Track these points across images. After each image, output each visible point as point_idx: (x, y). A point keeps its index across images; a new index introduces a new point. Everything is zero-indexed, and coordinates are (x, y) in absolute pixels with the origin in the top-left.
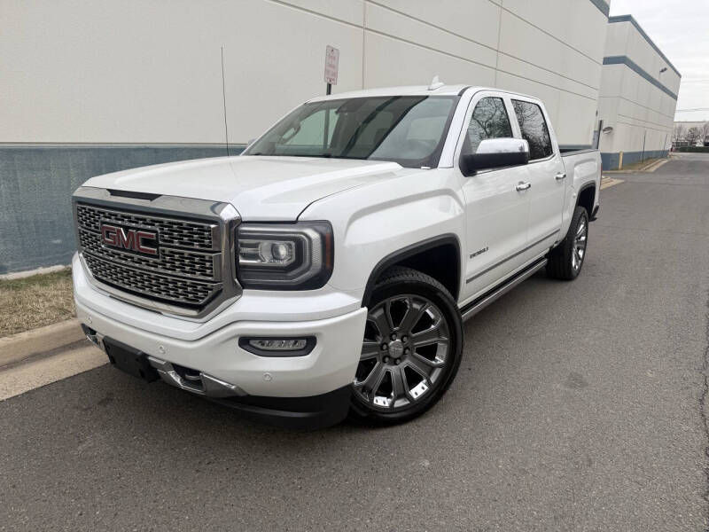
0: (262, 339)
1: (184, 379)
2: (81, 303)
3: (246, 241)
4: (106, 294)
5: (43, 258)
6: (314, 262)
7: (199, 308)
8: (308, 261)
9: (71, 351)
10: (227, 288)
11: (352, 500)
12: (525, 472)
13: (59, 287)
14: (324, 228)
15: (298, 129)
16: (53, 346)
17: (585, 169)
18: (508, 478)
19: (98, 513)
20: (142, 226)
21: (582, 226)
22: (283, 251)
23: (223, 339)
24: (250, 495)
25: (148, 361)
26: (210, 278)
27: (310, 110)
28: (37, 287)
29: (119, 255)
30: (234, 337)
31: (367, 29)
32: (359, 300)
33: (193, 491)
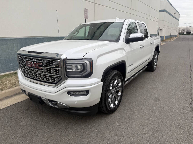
0: (74, 92)
1: (52, 103)
2: (21, 83)
3: (68, 65)
4: (28, 80)
5: (7, 69)
6: (88, 70)
7: (56, 84)
8: (86, 70)
9: (17, 96)
10: (63, 78)
11: (98, 135)
12: (145, 125)
13: (12, 77)
14: (90, 60)
15: (78, 32)
16: (11, 94)
17: (156, 41)
18: (140, 127)
19: (27, 142)
20: (38, 61)
21: (156, 57)
22: (79, 67)
23: (63, 92)
24: (70, 135)
25: (41, 99)
26: (58, 75)
27: (81, 27)
28: (6, 78)
29: (31, 69)
30: (66, 91)
31: (95, 3)
32: (100, 80)
33: (54, 134)
